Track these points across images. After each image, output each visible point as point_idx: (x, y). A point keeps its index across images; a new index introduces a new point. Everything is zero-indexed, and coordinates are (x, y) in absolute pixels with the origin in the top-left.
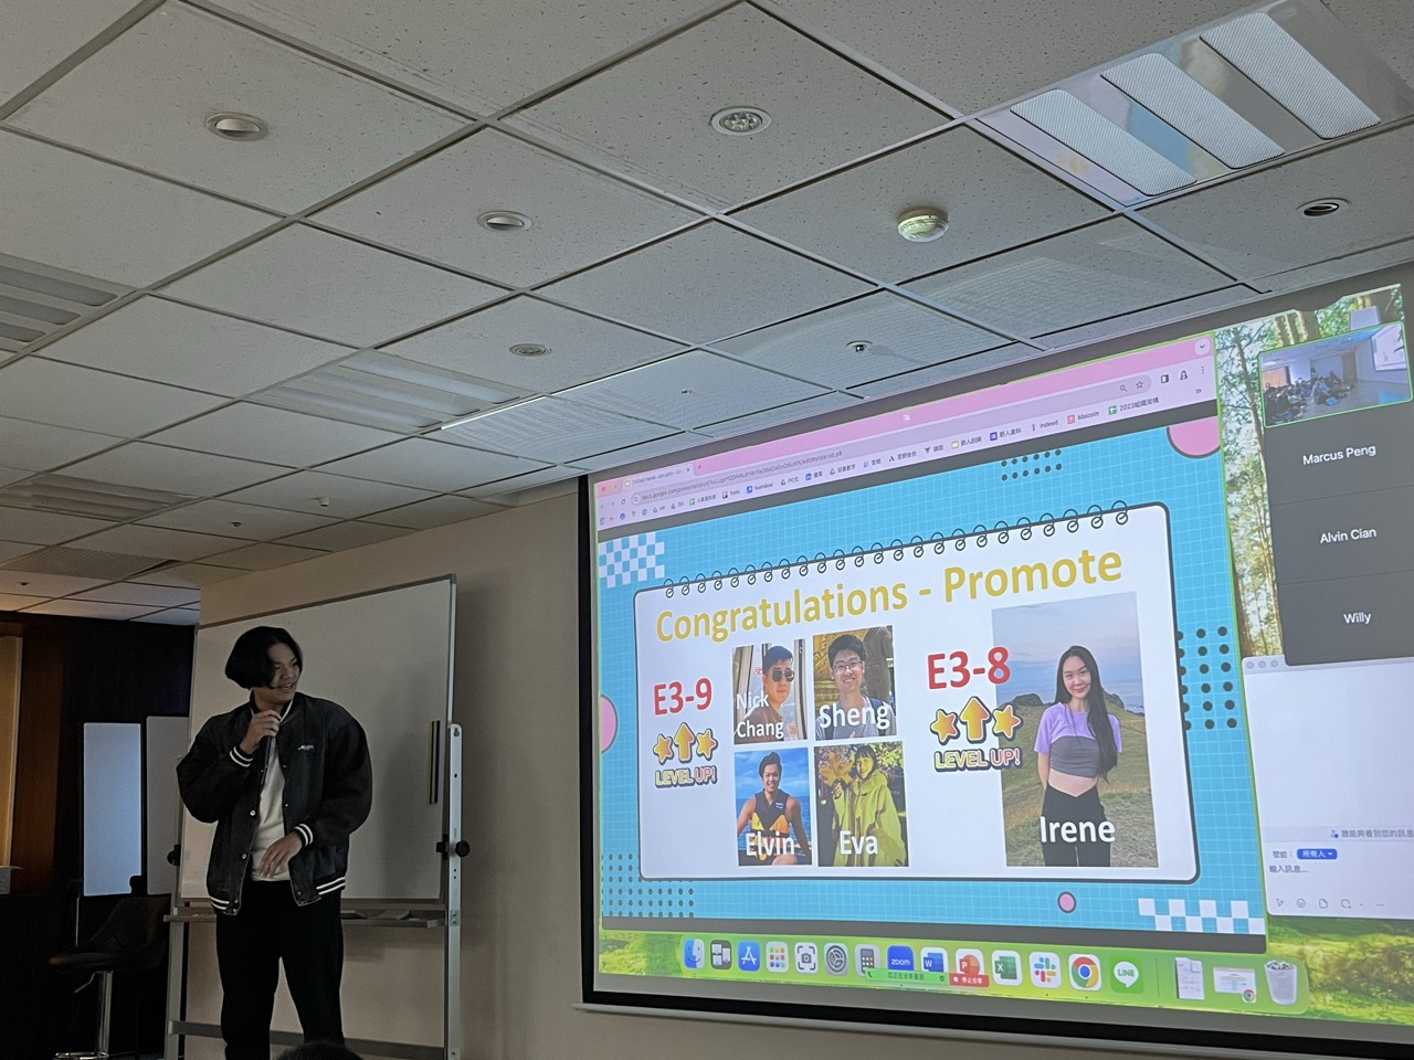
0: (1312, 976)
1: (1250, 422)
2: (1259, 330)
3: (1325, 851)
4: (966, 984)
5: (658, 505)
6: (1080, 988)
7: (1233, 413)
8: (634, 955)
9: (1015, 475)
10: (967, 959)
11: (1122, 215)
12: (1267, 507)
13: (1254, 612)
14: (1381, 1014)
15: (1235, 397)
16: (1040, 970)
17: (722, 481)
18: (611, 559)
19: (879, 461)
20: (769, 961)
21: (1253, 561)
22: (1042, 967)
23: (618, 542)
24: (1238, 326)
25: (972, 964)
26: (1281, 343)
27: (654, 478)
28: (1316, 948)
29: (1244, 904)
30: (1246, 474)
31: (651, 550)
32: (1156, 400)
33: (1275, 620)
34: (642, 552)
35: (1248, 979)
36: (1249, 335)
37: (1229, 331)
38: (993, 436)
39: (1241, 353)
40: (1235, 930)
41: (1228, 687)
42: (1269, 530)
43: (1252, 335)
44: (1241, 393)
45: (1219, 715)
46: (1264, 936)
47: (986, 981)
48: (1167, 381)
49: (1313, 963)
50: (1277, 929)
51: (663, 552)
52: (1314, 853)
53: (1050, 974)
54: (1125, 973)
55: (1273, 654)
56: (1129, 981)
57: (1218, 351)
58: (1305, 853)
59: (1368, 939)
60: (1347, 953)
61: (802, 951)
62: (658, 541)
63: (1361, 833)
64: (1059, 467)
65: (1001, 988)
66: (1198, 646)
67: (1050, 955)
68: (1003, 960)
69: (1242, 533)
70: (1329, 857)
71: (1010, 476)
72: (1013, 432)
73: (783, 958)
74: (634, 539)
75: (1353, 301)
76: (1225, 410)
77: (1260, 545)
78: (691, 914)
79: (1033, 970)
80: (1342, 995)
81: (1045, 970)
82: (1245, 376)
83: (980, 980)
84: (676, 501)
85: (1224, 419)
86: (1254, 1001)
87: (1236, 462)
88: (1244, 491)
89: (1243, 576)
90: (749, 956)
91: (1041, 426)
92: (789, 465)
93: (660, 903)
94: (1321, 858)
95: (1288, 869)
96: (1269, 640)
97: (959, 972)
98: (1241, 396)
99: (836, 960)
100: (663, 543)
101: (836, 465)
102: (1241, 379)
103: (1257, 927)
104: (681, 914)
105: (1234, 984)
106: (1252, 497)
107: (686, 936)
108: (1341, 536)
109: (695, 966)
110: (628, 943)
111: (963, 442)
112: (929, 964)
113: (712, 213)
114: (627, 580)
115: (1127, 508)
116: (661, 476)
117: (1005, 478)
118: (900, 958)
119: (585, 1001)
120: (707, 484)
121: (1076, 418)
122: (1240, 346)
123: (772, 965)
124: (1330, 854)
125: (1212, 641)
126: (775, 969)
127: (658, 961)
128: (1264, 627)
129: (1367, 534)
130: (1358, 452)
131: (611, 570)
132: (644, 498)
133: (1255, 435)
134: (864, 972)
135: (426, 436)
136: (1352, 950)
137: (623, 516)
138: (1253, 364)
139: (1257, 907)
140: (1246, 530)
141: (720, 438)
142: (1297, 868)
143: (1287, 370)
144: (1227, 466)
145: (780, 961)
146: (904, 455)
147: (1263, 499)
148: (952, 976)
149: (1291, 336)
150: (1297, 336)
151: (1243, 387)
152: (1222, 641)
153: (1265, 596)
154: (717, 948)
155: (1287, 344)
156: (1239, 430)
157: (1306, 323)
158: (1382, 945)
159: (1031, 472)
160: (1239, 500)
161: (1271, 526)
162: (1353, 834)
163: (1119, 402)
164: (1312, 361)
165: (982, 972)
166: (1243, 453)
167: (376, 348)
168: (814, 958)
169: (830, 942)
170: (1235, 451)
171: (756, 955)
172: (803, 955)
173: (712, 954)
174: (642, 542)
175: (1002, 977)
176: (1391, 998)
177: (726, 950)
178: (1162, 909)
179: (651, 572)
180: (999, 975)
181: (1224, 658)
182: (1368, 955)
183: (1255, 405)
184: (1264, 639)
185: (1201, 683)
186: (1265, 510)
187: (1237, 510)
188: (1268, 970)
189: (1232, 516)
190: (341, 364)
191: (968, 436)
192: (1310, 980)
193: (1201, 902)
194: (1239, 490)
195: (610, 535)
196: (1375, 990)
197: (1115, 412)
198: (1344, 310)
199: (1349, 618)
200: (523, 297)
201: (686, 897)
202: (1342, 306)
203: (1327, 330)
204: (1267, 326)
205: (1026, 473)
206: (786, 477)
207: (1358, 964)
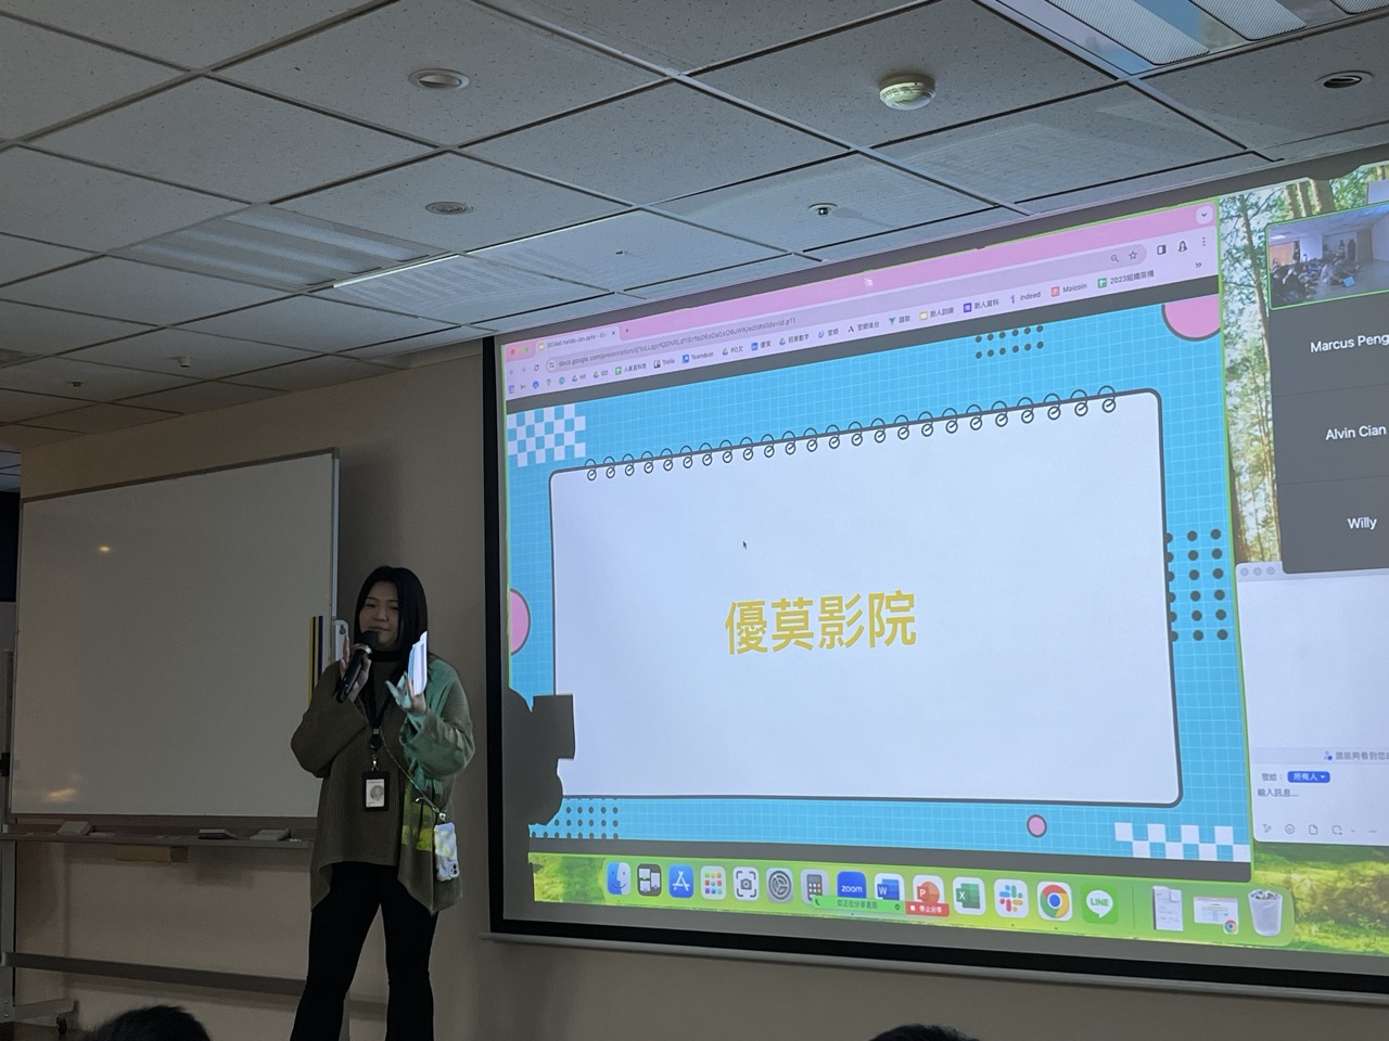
0: (1299, 906)
1: (1254, 302)
2: (1269, 198)
3: (1318, 774)
4: (924, 913)
5: (578, 372)
6: (1050, 918)
7: (1236, 292)
8: (549, 880)
9: (991, 353)
10: (926, 886)
11: (1126, 83)
12: (1269, 399)
13: (1251, 514)
14: (1368, 946)
15: (1240, 273)
16: (1006, 899)
17: (654, 347)
18: (521, 433)
19: (836, 331)
20: (703, 887)
21: (1251, 458)
22: (1008, 895)
23: (530, 415)
24: (1245, 193)
25: (931, 892)
26: (1291, 214)
27: (573, 341)
28: (1304, 876)
29: (1230, 829)
30: (1249, 361)
31: (570, 425)
32: (1151, 273)
33: (1273, 523)
34: (559, 426)
35: (1231, 909)
36: (1256, 204)
37: (1234, 198)
38: (967, 308)
39: (1247, 224)
40: (1219, 857)
41: (1220, 595)
42: (1270, 424)
43: (1260, 204)
44: (1246, 269)
45: (1209, 626)
46: (1249, 864)
47: (946, 910)
48: (1164, 252)
49: (1299, 893)
50: (1263, 856)
51: (584, 428)
52: (1305, 776)
53: (1016, 903)
54: (1098, 902)
55: (1270, 560)
56: (1102, 911)
57: (1222, 220)
58: (1297, 776)
59: (1358, 866)
60: (1336, 882)
61: (741, 877)
62: (578, 414)
63: (1356, 755)
64: (1040, 345)
65: (962, 918)
66: (1189, 550)
67: (1018, 882)
68: (965, 888)
69: (1241, 426)
70: (1321, 781)
71: (985, 354)
72: (990, 304)
73: (720, 883)
74: (549, 412)
75: (1372, 171)
76: (1227, 288)
77: (1259, 440)
78: (616, 835)
79: (998, 898)
80: (1329, 926)
81: (1011, 899)
82: (1250, 251)
83: (939, 909)
84: (599, 368)
85: (1226, 298)
86: (1236, 933)
87: (1237, 346)
88: (1244, 380)
89: (1240, 474)
90: (681, 882)
91: (1022, 298)
92: (732, 332)
93: (580, 823)
94: (1313, 781)
95: (1278, 792)
96: (1266, 545)
97: (916, 900)
98: (1245, 273)
99: (780, 888)
100: (584, 418)
101: (786, 334)
102: (1246, 254)
103: (1243, 854)
104: (604, 835)
105: (1215, 914)
106: (1253, 386)
107: (609, 859)
108: (1348, 433)
109: (619, 892)
110: (542, 867)
111: (933, 314)
112: (884, 891)
113: (671, 73)
114: (541, 458)
115: (1115, 395)
116: (581, 340)
117: (979, 355)
118: (851, 885)
119: (493, 930)
120: (636, 350)
121: (1061, 290)
122: (1246, 215)
123: (707, 891)
124: (1323, 777)
125: (1204, 545)
126: (710, 896)
127: (577, 887)
128: (1262, 531)
129: (1377, 432)
130: (1370, 341)
131: (522, 446)
132: (561, 364)
133: (1259, 317)
134: (810, 899)
135: (316, 294)
136: (1341, 879)
137: (536, 384)
138: (1260, 238)
139: (1243, 834)
140: (1246, 423)
141: (653, 300)
142: (1287, 792)
143: (1297, 245)
144: (1227, 351)
145: (717, 887)
146: (865, 326)
147: (1265, 389)
148: (909, 904)
149: (1302, 207)
150: (1309, 207)
151: (1248, 262)
152: (1214, 544)
153: (1263, 497)
154: (645, 873)
155: (1297, 215)
156: (1241, 311)
157: (1320, 194)
158: (1373, 873)
159: (1009, 350)
160: (1239, 390)
161: (1273, 419)
162: (1347, 756)
163: (1109, 274)
164: (1325, 237)
165: (941, 900)
166: (1246, 337)
167: (272, 203)
168: (755, 884)
169: (773, 866)
170: (1237, 335)
171: (689, 880)
172: (742, 881)
173: (639, 879)
174: (559, 416)
175: (964, 906)
176: (1379, 929)
177: (655, 876)
178: (1141, 834)
179: (570, 450)
180: (961, 903)
181: (1215, 563)
182: (1357, 883)
183: (1260, 284)
184: (1261, 544)
185: (1191, 590)
186: (1267, 401)
187: (1237, 401)
188: (1252, 900)
189: (1231, 407)
190: (228, 219)
191: (940, 306)
192: (1296, 909)
193: (1183, 827)
194: (1239, 377)
195: (520, 405)
196: (1362, 920)
197: (1105, 285)
198: (1361, 181)
199: (1353, 523)
200: (449, 154)
201: (610, 817)
202: (1359, 175)
203: (1342, 202)
204: (1278, 194)
205: (1003, 351)
206: (729, 345)
207: (1347, 893)
